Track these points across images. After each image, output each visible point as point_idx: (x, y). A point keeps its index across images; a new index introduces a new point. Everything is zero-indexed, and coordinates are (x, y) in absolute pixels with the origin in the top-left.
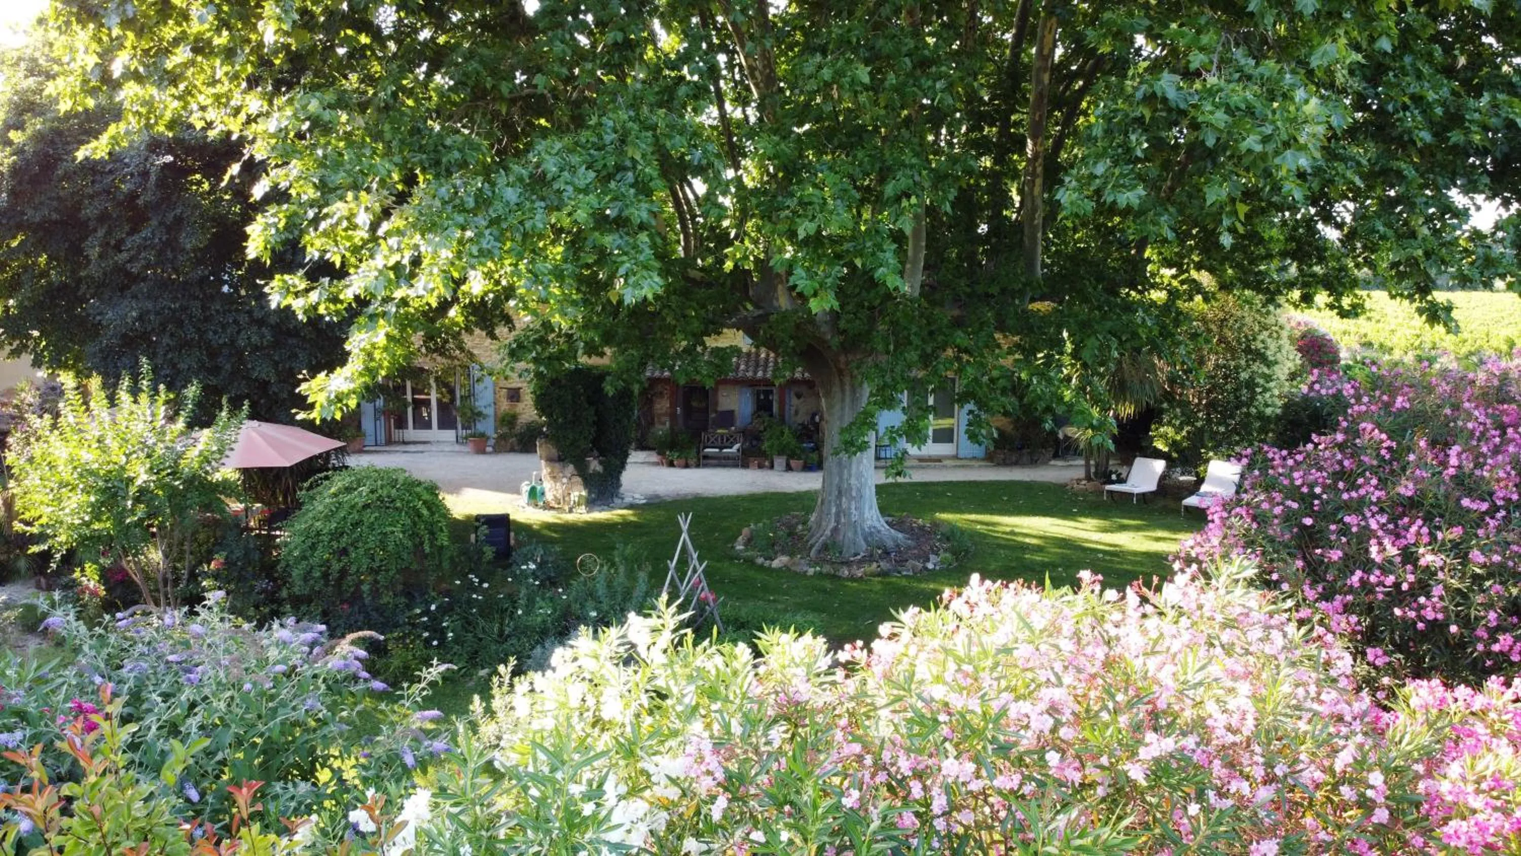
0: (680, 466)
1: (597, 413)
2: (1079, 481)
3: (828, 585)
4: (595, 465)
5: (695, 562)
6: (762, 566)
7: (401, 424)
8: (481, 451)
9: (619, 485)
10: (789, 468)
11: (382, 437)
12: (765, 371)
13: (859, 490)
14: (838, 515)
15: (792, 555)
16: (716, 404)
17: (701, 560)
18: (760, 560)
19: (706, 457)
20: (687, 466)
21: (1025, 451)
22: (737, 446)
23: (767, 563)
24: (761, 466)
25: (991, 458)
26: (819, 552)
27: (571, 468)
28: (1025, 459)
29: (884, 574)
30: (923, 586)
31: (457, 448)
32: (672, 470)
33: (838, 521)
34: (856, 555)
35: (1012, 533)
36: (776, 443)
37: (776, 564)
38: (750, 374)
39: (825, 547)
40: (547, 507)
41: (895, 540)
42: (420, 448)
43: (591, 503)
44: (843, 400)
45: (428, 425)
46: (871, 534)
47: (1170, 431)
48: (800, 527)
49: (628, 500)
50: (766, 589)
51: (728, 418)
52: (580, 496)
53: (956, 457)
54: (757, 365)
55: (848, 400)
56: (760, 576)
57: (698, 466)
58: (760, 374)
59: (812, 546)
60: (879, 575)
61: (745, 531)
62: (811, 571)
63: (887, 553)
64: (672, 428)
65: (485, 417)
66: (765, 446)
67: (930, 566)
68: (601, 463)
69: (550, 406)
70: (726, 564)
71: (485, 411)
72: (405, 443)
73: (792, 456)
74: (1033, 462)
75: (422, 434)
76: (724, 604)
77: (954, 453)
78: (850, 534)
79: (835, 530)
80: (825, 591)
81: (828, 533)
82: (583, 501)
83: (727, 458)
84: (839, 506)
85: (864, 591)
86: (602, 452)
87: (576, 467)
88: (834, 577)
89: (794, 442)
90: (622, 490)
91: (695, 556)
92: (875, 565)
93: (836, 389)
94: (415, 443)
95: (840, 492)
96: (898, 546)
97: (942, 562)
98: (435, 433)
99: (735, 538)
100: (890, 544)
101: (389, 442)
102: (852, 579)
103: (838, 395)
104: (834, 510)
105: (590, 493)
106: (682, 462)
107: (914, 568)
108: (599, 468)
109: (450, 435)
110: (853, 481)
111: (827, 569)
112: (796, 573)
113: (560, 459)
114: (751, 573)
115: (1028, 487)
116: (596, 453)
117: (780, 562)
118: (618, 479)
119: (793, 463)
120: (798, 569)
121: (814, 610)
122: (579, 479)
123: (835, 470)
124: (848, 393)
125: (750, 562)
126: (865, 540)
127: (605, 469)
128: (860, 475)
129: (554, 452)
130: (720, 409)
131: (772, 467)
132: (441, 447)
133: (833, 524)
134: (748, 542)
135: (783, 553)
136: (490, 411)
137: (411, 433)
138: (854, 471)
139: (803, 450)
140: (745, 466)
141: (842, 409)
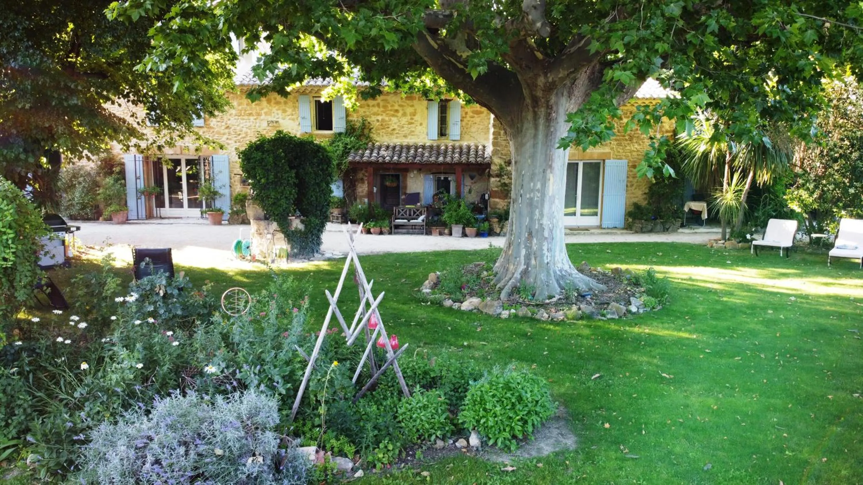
0: (375, 233)
1: (297, 176)
2: (716, 241)
3: (526, 328)
4: (297, 224)
5: (369, 295)
6: (450, 309)
7: (161, 204)
8: (219, 223)
9: (319, 243)
10: (464, 235)
11: (143, 213)
12: (445, 157)
13: (551, 231)
14: (528, 258)
15: (482, 296)
16: (405, 187)
17: (375, 293)
18: (448, 303)
19: (397, 227)
20: (381, 233)
21: (658, 221)
22: (422, 217)
23: (456, 306)
24: (441, 234)
25: (628, 227)
26: (510, 294)
27: (274, 226)
28: (659, 227)
29: (589, 317)
30: (636, 330)
31: (201, 221)
32: (369, 236)
33: (528, 264)
34: (550, 297)
35: (690, 279)
36: (454, 214)
37: (466, 306)
38: (433, 159)
39: (516, 290)
40: (254, 259)
41: (587, 284)
42: (172, 221)
43: (291, 257)
44: (535, 136)
45: (181, 206)
46: (563, 277)
47: (804, 194)
48: (485, 273)
49: (328, 255)
50: (457, 333)
51: (415, 198)
52: (281, 250)
53: (600, 227)
54: (438, 154)
55: (541, 136)
56: (449, 319)
57: (390, 233)
58: (441, 159)
59: (501, 290)
60: (581, 318)
61: (432, 276)
62: (505, 314)
63: (582, 296)
64: (369, 204)
65: (221, 195)
66: (445, 216)
67: (634, 309)
68: (302, 222)
69: (254, 168)
70: (413, 306)
71: (221, 191)
72: (161, 218)
73: (467, 224)
74: (665, 230)
75: (176, 212)
76: (409, 352)
77: (598, 224)
78: (543, 276)
79: (525, 273)
80: (525, 335)
81: (517, 275)
82: (284, 254)
83: (414, 226)
84: (528, 248)
85: (572, 336)
86: (304, 213)
87: (280, 225)
88: (532, 320)
89: (469, 213)
90: (323, 247)
91: (368, 287)
92: (574, 308)
93: (528, 126)
94: (169, 218)
95: (530, 234)
96: (591, 289)
97: (645, 305)
98: (186, 211)
99: (420, 283)
100: (583, 287)
101: (150, 216)
102: (552, 322)
103: (531, 132)
104: (523, 252)
105: (292, 248)
106: (378, 229)
107: (618, 310)
108: (301, 227)
109: (196, 212)
110: (545, 221)
111: (523, 311)
112: (490, 316)
113: (266, 218)
114: (441, 316)
115: (673, 246)
116: (298, 213)
117: (468, 304)
118: (319, 238)
119: (468, 230)
120: (491, 312)
121: (521, 359)
122: (281, 235)
123: (525, 211)
124: (541, 127)
125: (438, 304)
126: (558, 281)
127: (306, 227)
128: (552, 217)
129: (261, 212)
130: (409, 191)
131: (450, 234)
132: (190, 221)
133: (522, 267)
134: (435, 286)
135: (472, 294)
136: (226, 192)
137: (167, 211)
138: (546, 210)
139: (476, 220)
140: (429, 233)
141: (535, 146)
